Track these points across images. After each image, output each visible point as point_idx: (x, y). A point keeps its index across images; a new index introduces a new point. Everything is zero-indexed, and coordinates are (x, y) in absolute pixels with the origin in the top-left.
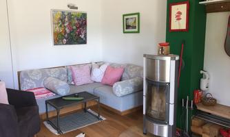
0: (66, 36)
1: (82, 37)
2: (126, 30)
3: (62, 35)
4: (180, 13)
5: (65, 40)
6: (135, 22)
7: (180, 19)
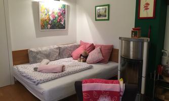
0: (50, 22)
1: (62, 23)
2: (97, 18)
3: (47, 22)
4: (148, 4)
5: (49, 26)
6: (105, 12)
7: (148, 9)
